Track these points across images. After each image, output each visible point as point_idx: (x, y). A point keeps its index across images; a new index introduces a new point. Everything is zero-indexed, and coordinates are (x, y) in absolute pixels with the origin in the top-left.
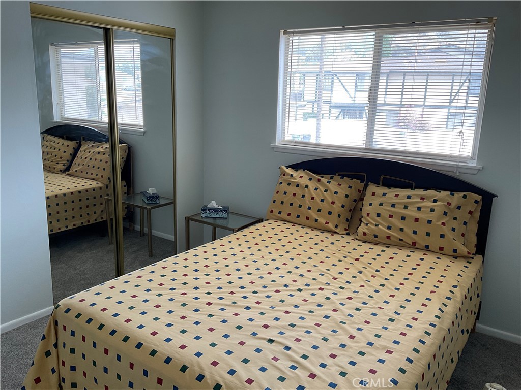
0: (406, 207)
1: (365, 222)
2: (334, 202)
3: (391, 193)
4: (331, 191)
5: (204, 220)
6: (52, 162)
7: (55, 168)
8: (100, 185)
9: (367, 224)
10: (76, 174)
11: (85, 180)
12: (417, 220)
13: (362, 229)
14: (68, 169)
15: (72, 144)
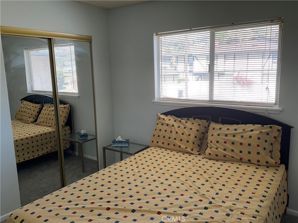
0: (234, 136)
1: (210, 147)
2: (190, 135)
3: (225, 127)
4: (188, 128)
5: (114, 149)
6: (27, 117)
7: (28, 121)
8: (54, 130)
9: (211, 148)
10: (40, 124)
11: (45, 127)
12: (241, 144)
13: (208, 151)
14: (36, 121)
15: (38, 106)
